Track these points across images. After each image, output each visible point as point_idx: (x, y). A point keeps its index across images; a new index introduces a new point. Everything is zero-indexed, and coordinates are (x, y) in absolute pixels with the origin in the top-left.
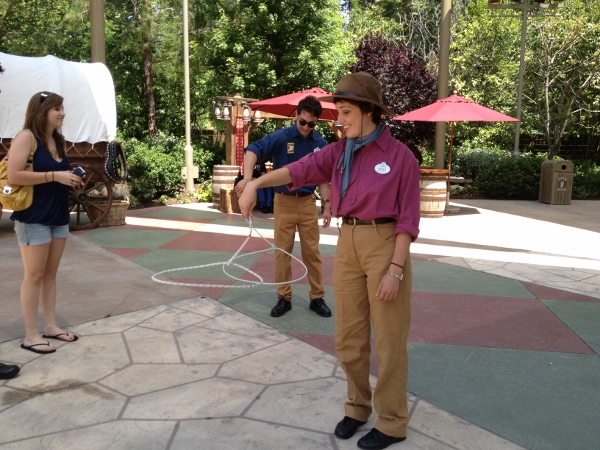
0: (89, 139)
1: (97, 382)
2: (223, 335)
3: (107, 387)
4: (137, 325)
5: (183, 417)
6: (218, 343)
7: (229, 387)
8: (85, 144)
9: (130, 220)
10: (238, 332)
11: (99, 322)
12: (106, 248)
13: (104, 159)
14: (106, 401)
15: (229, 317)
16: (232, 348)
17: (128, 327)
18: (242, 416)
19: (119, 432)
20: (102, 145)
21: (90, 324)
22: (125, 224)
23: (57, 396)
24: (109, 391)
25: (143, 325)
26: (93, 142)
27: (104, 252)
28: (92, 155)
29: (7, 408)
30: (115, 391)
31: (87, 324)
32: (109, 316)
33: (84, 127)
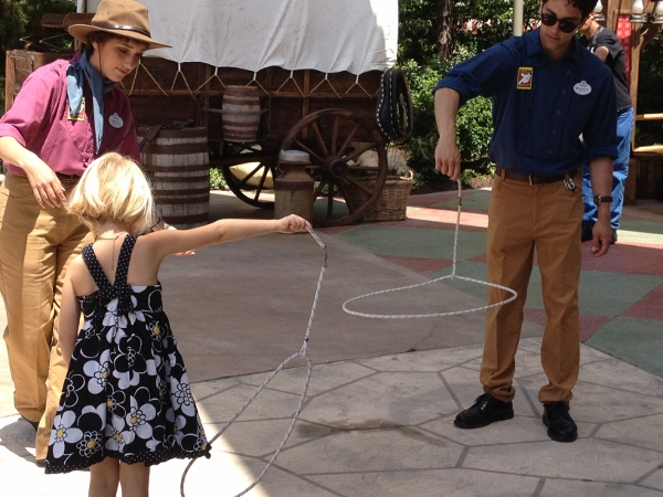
0: (351, 66)
1: (417, 426)
2: (599, 389)
3: (433, 433)
4: (459, 365)
5: (549, 474)
6: (591, 398)
7: (613, 450)
8: (345, 76)
9: (413, 213)
10: (624, 387)
11: (400, 356)
12: (384, 257)
13: (375, 101)
14: (436, 447)
15: (606, 366)
16: (615, 407)
17: (446, 367)
18: (637, 483)
19: (462, 480)
20: (372, 77)
21: (389, 357)
22: (405, 219)
23: (368, 435)
24: (437, 438)
25: (469, 365)
26: (358, 72)
27: (380, 261)
28: (357, 95)
29: (306, 442)
30: (446, 438)
31: (384, 357)
32: (413, 350)
33: (346, 44)
